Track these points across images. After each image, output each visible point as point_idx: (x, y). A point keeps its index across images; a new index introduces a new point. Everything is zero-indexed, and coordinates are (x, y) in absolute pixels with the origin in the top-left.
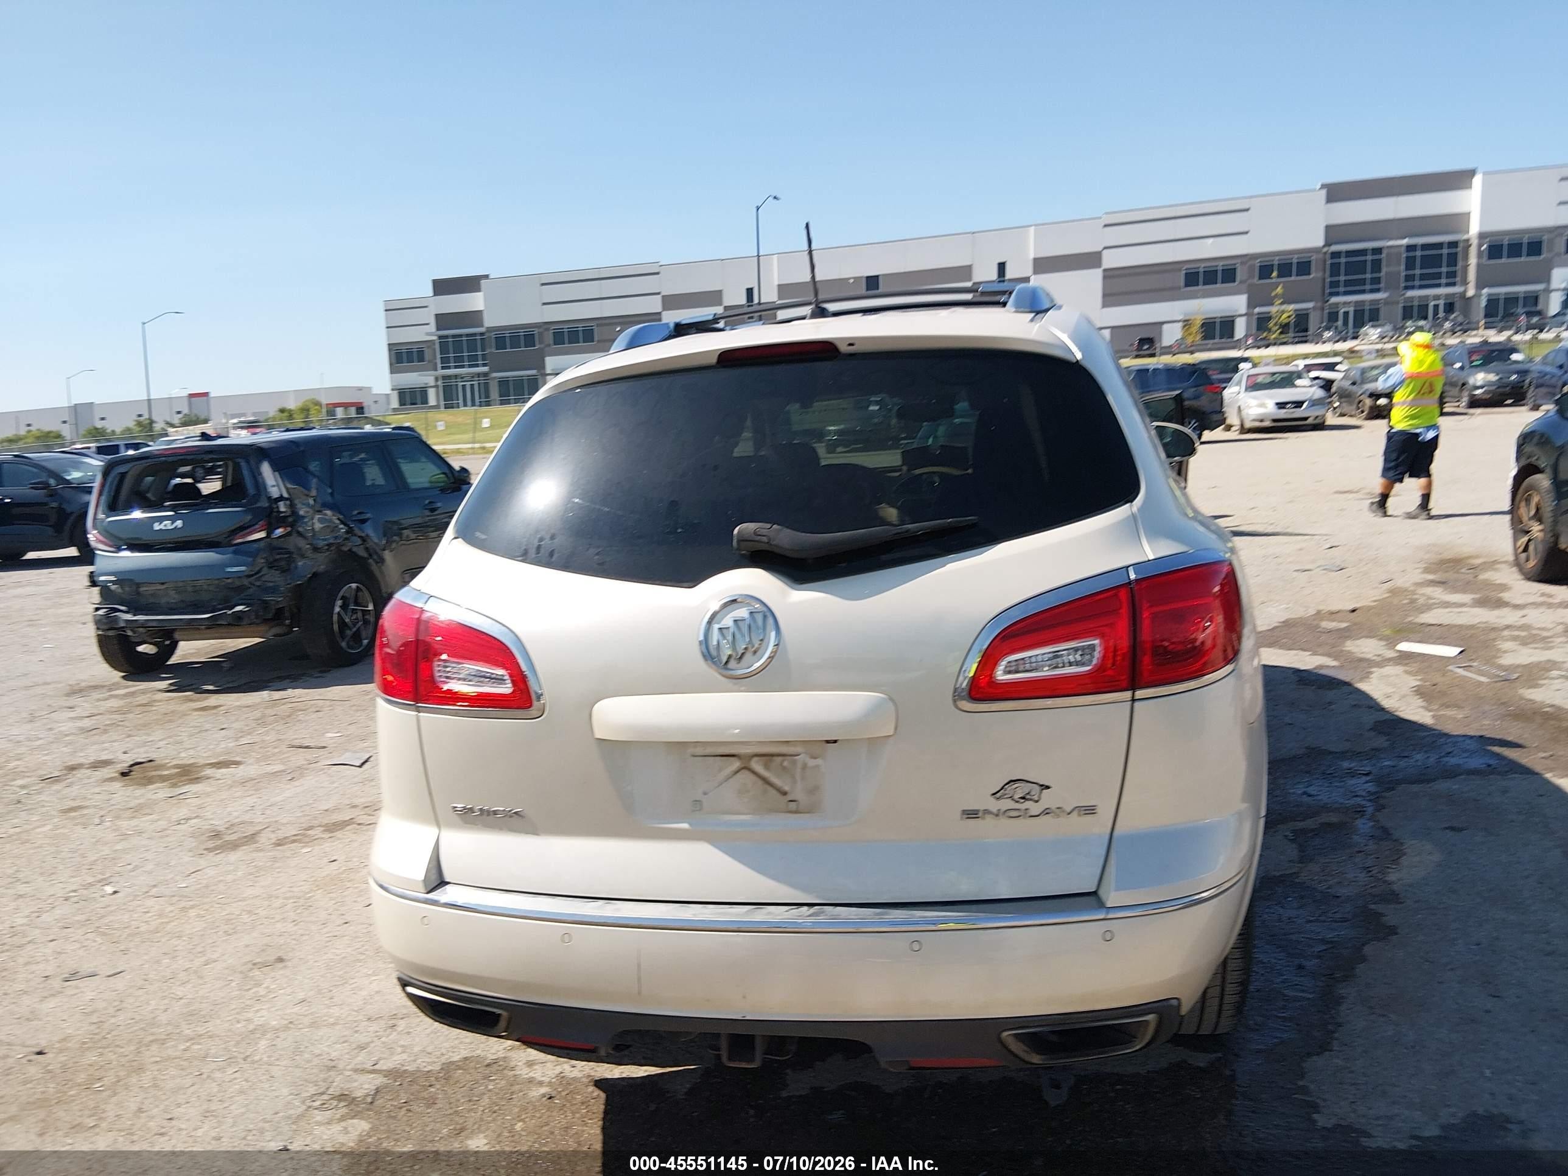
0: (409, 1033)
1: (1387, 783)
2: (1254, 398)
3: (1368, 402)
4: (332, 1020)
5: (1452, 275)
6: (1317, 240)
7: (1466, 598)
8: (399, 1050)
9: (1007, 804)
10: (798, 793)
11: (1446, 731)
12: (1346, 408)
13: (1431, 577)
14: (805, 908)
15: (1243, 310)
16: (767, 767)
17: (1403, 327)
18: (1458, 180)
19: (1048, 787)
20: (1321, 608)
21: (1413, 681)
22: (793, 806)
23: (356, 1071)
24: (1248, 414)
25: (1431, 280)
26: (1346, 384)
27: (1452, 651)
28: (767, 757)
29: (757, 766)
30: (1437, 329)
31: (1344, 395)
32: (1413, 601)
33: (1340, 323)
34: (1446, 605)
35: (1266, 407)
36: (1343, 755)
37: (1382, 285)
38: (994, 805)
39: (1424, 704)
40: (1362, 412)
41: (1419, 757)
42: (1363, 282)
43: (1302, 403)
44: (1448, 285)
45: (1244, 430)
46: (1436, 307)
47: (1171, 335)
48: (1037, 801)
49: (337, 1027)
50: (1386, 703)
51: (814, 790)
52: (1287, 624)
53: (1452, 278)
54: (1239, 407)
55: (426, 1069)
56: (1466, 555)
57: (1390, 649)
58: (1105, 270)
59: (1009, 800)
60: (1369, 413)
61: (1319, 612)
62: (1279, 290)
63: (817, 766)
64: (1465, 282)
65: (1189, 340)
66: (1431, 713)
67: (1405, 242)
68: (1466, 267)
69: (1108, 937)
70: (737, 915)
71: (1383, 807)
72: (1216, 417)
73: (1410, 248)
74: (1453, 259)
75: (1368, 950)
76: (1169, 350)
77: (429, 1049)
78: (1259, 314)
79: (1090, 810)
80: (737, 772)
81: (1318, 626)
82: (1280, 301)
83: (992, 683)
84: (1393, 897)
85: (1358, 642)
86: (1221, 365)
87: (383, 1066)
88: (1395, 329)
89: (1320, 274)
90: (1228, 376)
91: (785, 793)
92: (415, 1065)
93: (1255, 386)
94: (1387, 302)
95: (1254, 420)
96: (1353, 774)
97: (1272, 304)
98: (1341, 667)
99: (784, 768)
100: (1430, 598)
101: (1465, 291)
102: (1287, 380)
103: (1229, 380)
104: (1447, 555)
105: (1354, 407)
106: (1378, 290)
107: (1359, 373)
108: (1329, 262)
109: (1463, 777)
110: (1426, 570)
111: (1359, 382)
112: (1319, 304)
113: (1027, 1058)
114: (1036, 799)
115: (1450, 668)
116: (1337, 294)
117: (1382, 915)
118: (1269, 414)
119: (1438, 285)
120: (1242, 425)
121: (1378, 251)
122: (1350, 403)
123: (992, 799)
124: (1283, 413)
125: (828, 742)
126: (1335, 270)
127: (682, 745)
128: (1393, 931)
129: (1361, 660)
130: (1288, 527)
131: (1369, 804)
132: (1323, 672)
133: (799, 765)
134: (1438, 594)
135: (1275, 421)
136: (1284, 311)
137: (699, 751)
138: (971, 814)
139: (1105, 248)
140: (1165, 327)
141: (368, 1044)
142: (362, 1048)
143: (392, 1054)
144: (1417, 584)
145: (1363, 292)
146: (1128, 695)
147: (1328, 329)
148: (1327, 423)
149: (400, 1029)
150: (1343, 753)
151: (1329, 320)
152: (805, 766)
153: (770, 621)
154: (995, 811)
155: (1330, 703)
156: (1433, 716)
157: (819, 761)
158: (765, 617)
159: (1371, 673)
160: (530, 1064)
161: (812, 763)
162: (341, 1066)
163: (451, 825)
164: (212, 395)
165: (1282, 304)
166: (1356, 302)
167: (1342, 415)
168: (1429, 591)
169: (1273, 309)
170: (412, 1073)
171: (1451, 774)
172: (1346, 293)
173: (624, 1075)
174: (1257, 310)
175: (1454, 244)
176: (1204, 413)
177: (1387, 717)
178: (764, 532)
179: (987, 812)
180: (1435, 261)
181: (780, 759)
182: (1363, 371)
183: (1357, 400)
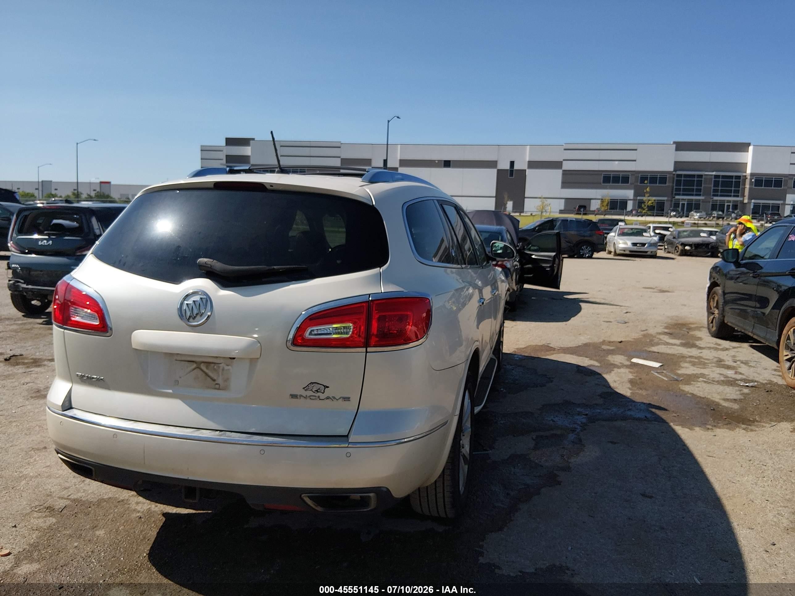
0: (89, 485)
1: (592, 420)
2: (621, 239)
3: (680, 247)
4: (57, 476)
5: (738, 191)
6: (670, 168)
7: (678, 342)
8: (82, 491)
9: (309, 393)
10: (220, 381)
11: (634, 400)
12: (670, 249)
13: (666, 331)
14: (219, 432)
15: (631, 197)
16: (207, 368)
17: (711, 214)
18: (742, 147)
19: (328, 387)
20: (606, 339)
21: (631, 376)
22: (217, 386)
23: (59, 498)
24: (618, 247)
25: (726, 193)
26: (671, 238)
27: (656, 365)
28: (208, 364)
29: (203, 367)
30: (728, 217)
31: (670, 243)
32: (651, 341)
33: (680, 209)
34: (668, 344)
35: (627, 244)
36: (579, 405)
37: (702, 193)
38: (304, 393)
39: (630, 387)
40: (677, 252)
41: (614, 410)
42: (693, 190)
43: (645, 244)
44: (734, 196)
45: (616, 254)
46: (728, 206)
47: (595, 205)
48: (323, 393)
49: (59, 479)
50: (612, 385)
51: (227, 380)
52: (586, 345)
53: (737, 193)
54: (614, 243)
55: (91, 501)
56: (688, 323)
57: (628, 361)
58: (564, 171)
59: (311, 391)
60: (680, 253)
61: (604, 341)
62: (648, 189)
63: (229, 370)
64: (743, 196)
65: (603, 209)
66: (631, 391)
67: (714, 173)
68: (744, 189)
69: (349, 455)
70: (187, 433)
71: (585, 429)
72: (600, 247)
73: (716, 177)
74: (738, 184)
75: (543, 490)
76: (593, 213)
77: (95, 492)
78: (639, 200)
79: (347, 399)
80: (194, 369)
81: (600, 347)
82: (648, 195)
83: (303, 339)
84: (567, 469)
85: (614, 356)
86: (610, 222)
87: (72, 497)
88: (707, 214)
89: (671, 184)
90: (611, 228)
91: (214, 380)
92: (87, 498)
93: (623, 234)
94: (703, 201)
95: (620, 250)
96: (579, 414)
97: (645, 196)
98: (601, 366)
99: (215, 369)
100: (660, 340)
101: (743, 200)
102: (639, 233)
103: (611, 230)
104: (680, 322)
105: (674, 249)
106: (700, 195)
107: (677, 233)
108: (675, 179)
109: (630, 420)
110: (666, 328)
111: (677, 237)
112: (670, 199)
113: (316, 508)
114: (323, 392)
115: (652, 372)
116: (679, 195)
117: (558, 476)
118: (629, 248)
119: (730, 196)
120: (615, 252)
121: (701, 176)
122: (672, 247)
123: (303, 390)
124: (635, 248)
125: (231, 358)
126: (678, 183)
127: (171, 355)
128: (559, 483)
129: (612, 364)
130: (612, 301)
131: (579, 427)
132: (591, 368)
133: (221, 368)
134: (666, 339)
135: (630, 251)
136: (650, 200)
137: (179, 358)
138: (293, 396)
139: (564, 160)
140: (592, 201)
141: (69, 487)
142: (66, 488)
143: (78, 492)
144: (660, 334)
145: (692, 195)
146: (364, 349)
147: (673, 211)
148: (658, 255)
149: (86, 482)
150: (579, 404)
151: (674, 207)
152: (223, 370)
153: (209, 302)
154: (305, 396)
155: (587, 382)
156: (631, 393)
157: (229, 367)
158: (207, 301)
159: (613, 370)
160: (138, 503)
161: (226, 368)
162: (54, 495)
163: (77, 383)
164: (112, 183)
165: (649, 196)
166: (688, 200)
167: (669, 252)
168: (662, 337)
169: (645, 199)
170: (84, 501)
171: (624, 418)
172: (683, 195)
173: (177, 512)
174: (638, 198)
175: (739, 177)
176: (594, 244)
177: (610, 391)
178: (209, 263)
179: (301, 396)
180: (729, 184)
181: (212, 365)
182: (679, 232)
183: (675, 246)
